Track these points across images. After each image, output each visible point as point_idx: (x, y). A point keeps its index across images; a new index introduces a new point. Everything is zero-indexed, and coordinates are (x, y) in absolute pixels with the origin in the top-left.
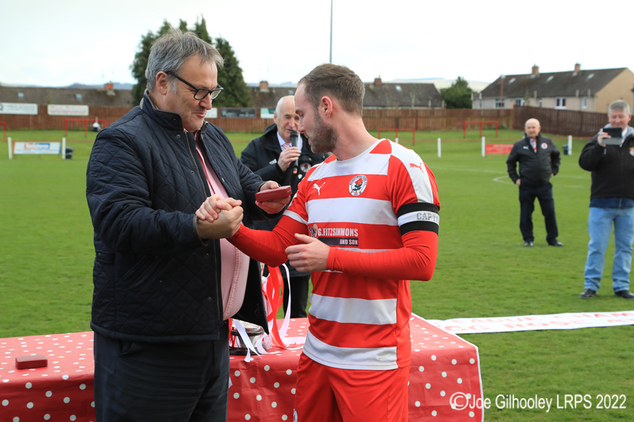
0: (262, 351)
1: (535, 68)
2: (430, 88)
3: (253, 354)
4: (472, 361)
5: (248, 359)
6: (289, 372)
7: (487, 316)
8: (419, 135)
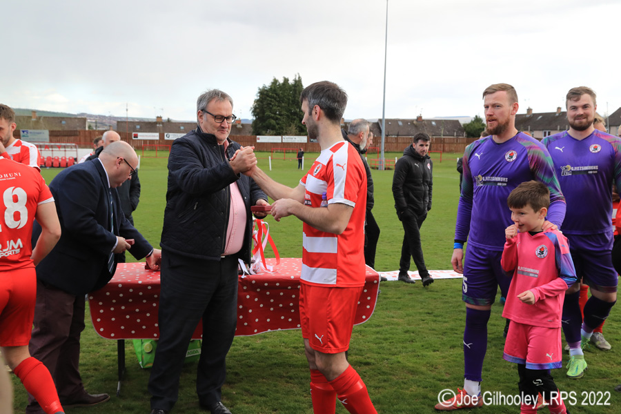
0: (253, 273)
1: (529, 110)
2: (456, 123)
3: (246, 274)
4: (376, 282)
5: (243, 277)
6: (266, 284)
7: (442, 269)
8: (445, 155)
